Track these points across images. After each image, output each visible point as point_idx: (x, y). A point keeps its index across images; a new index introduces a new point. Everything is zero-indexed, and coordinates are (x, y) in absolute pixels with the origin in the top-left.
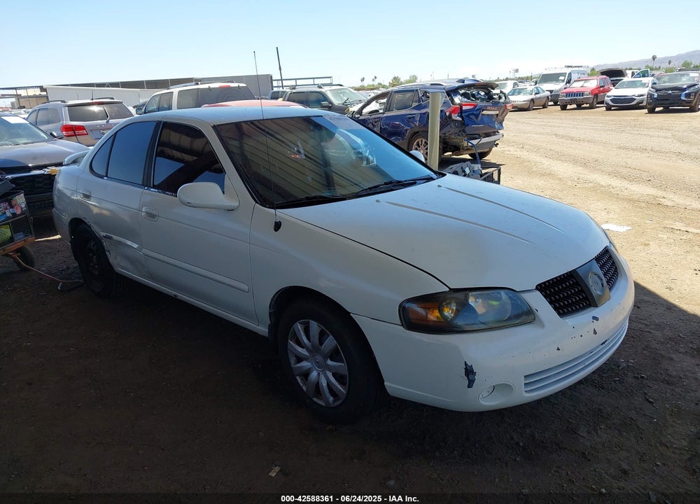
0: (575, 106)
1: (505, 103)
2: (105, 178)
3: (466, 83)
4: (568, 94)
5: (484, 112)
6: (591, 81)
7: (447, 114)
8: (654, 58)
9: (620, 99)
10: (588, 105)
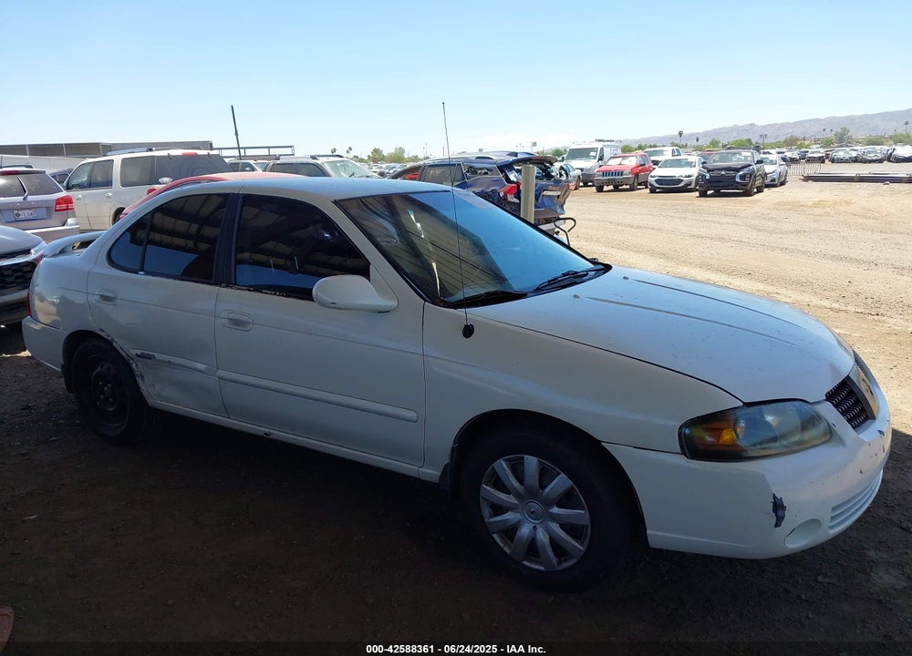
0: (611, 187)
1: (567, 181)
2: (142, 273)
3: (520, 157)
4: (605, 173)
5: (545, 193)
6: (630, 158)
7: (502, 194)
8: (681, 134)
9: (665, 180)
10: (628, 187)
